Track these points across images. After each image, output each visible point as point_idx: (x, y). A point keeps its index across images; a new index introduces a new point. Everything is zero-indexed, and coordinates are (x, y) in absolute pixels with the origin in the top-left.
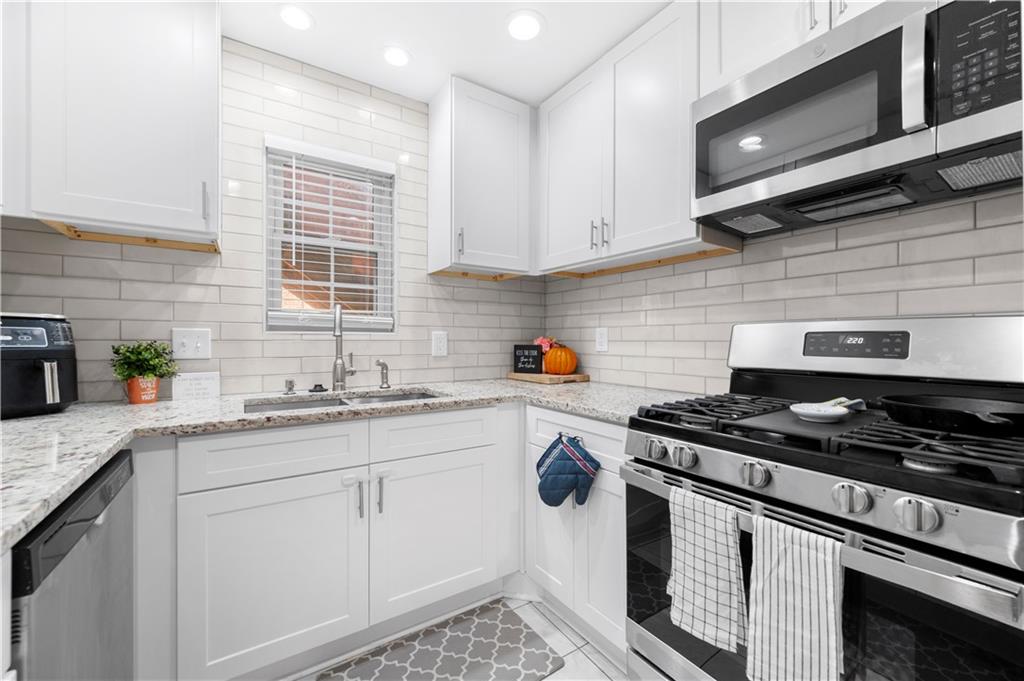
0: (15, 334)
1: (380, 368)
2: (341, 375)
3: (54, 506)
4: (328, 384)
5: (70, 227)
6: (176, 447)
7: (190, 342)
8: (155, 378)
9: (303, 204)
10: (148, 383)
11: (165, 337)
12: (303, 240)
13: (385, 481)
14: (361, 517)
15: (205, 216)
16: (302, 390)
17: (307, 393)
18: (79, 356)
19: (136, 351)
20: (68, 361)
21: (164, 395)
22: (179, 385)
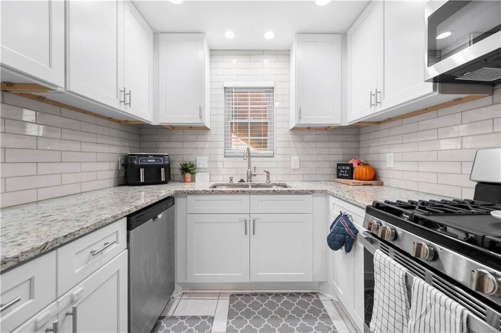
0: (156, 160)
1: (266, 173)
2: (250, 176)
3: (139, 208)
4: (245, 180)
5: (171, 126)
6: (187, 198)
7: (202, 162)
8: (190, 175)
9: (238, 106)
10: (188, 175)
11: (194, 160)
12: (238, 121)
13: (255, 221)
14: (246, 234)
15: (201, 117)
16: (236, 181)
17: (238, 182)
18: (171, 167)
19: (185, 165)
20: (168, 168)
21: (193, 180)
22: (198, 176)
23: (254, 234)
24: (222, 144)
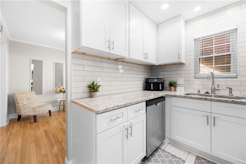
0: (157, 80)
1: (229, 89)
2: (214, 90)
4: (210, 92)
5: (164, 65)
6: (171, 98)
7: (180, 81)
8: (174, 87)
9: (204, 48)
10: (172, 88)
11: (176, 80)
12: (204, 57)
15: (179, 58)
17: (204, 93)
18: (164, 83)
19: (171, 82)
20: (163, 84)
21: (175, 90)
22: (178, 88)
23: (214, 126)
24: (193, 71)
